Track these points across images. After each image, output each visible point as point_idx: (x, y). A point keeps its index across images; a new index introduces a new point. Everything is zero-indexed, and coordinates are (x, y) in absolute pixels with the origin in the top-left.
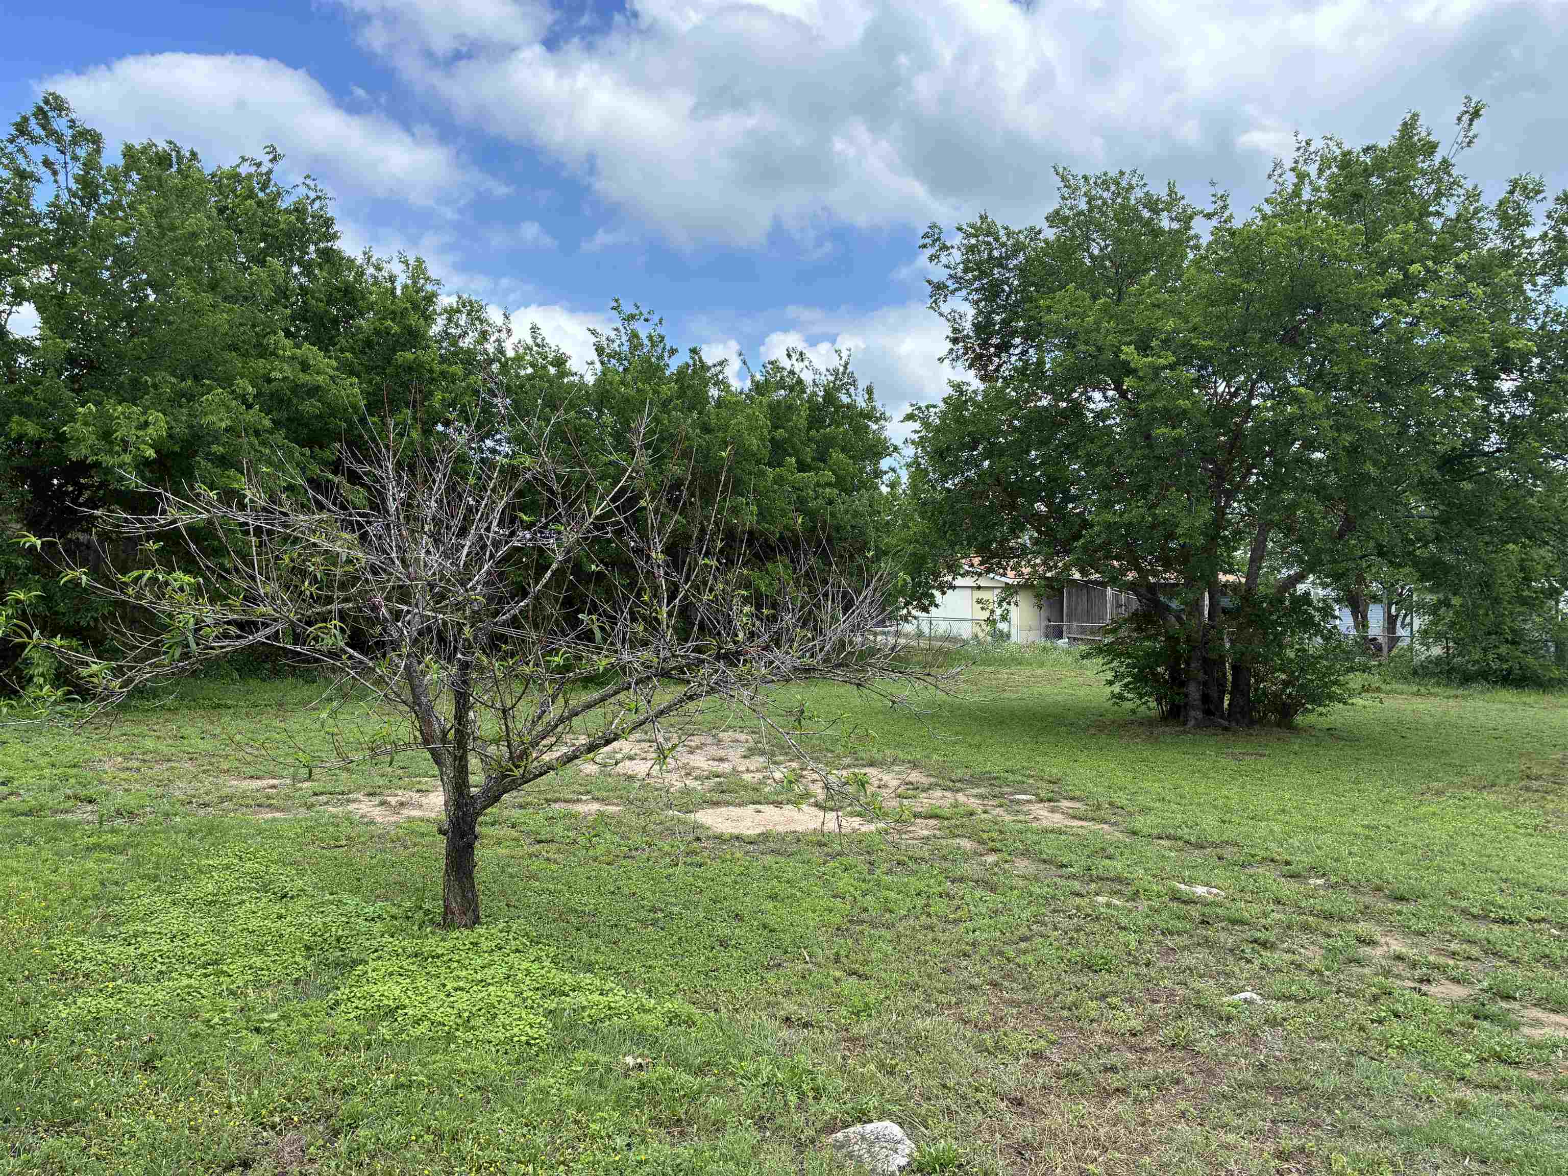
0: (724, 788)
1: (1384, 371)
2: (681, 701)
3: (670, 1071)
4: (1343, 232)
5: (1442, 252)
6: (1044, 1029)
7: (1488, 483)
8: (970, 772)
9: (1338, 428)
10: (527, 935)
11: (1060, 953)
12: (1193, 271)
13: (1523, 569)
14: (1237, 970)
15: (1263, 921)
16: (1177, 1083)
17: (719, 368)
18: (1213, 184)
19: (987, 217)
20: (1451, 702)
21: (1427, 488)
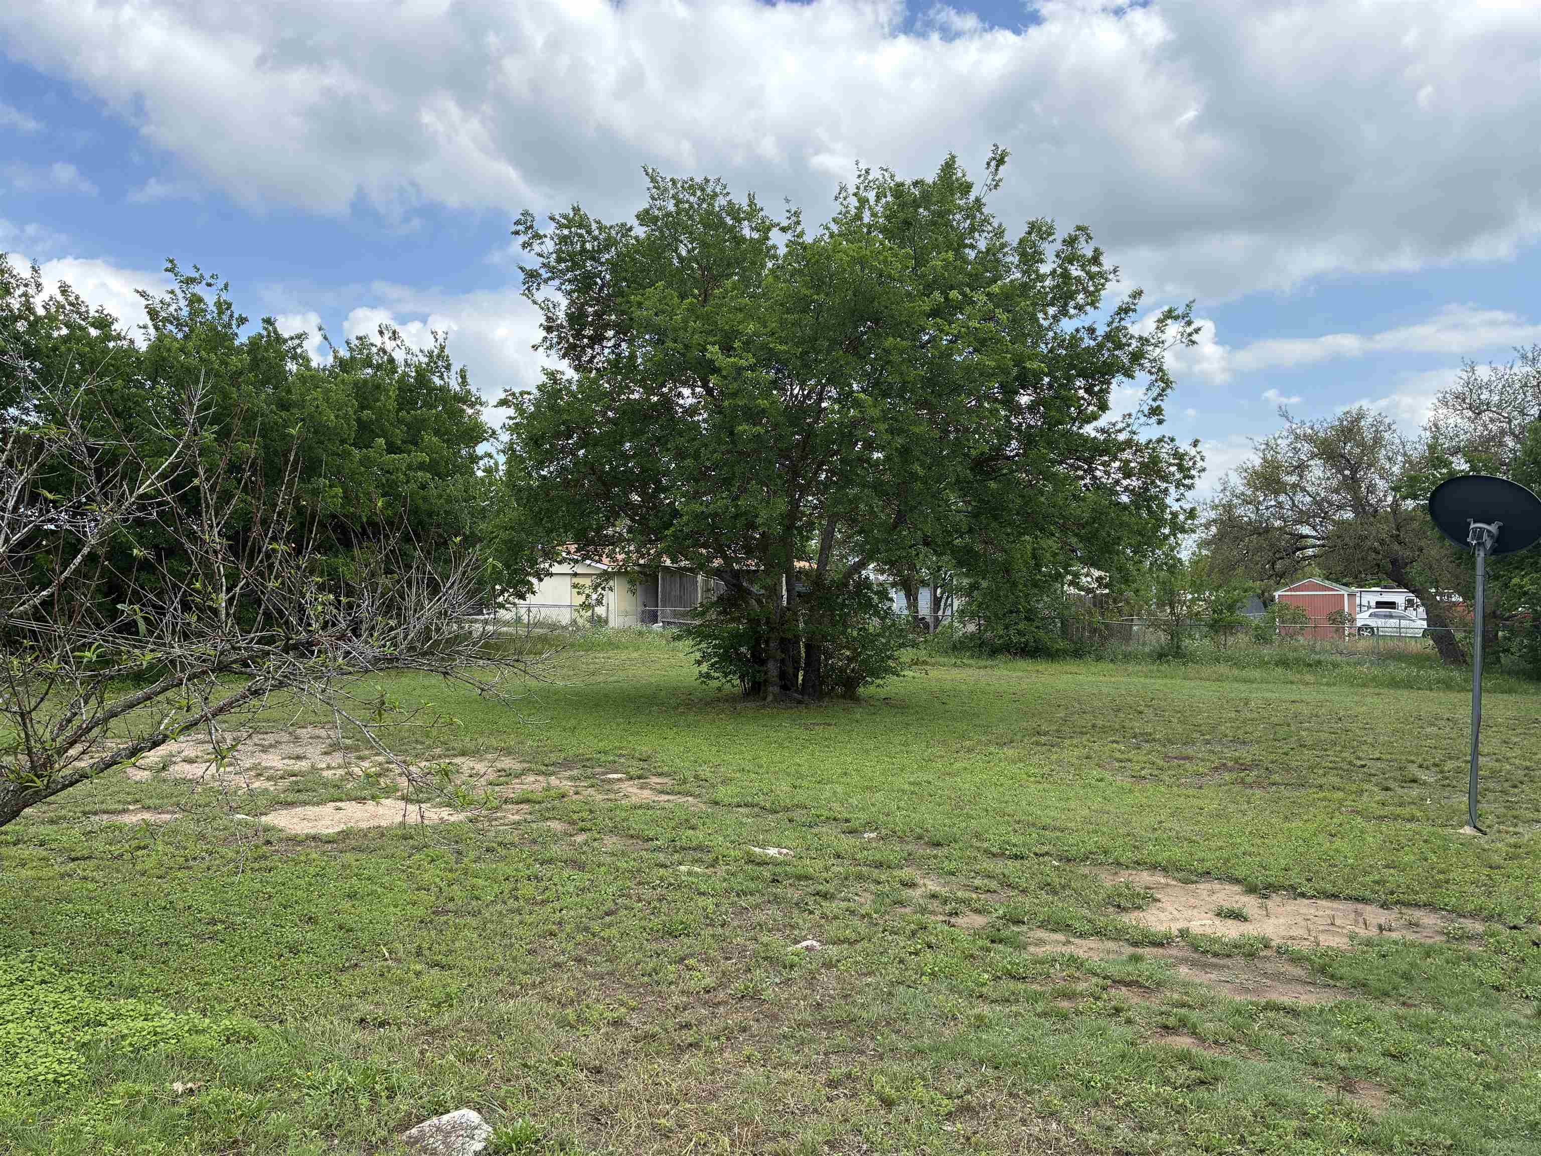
0: (301, 787)
1: (929, 382)
2: (244, 697)
3: (226, 1092)
4: (896, 255)
5: (975, 281)
6: (625, 997)
7: (1009, 483)
8: (563, 755)
9: (891, 431)
10: (55, 964)
11: (643, 923)
12: (770, 279)
13: (1034, 557)
14: (801, 922)
15: (825, 875)
16: (744, 1031)
17: (297, 342)
18: (787, 201)
19: (579, 210)
20: (982, 672)
21: (962, 486)
